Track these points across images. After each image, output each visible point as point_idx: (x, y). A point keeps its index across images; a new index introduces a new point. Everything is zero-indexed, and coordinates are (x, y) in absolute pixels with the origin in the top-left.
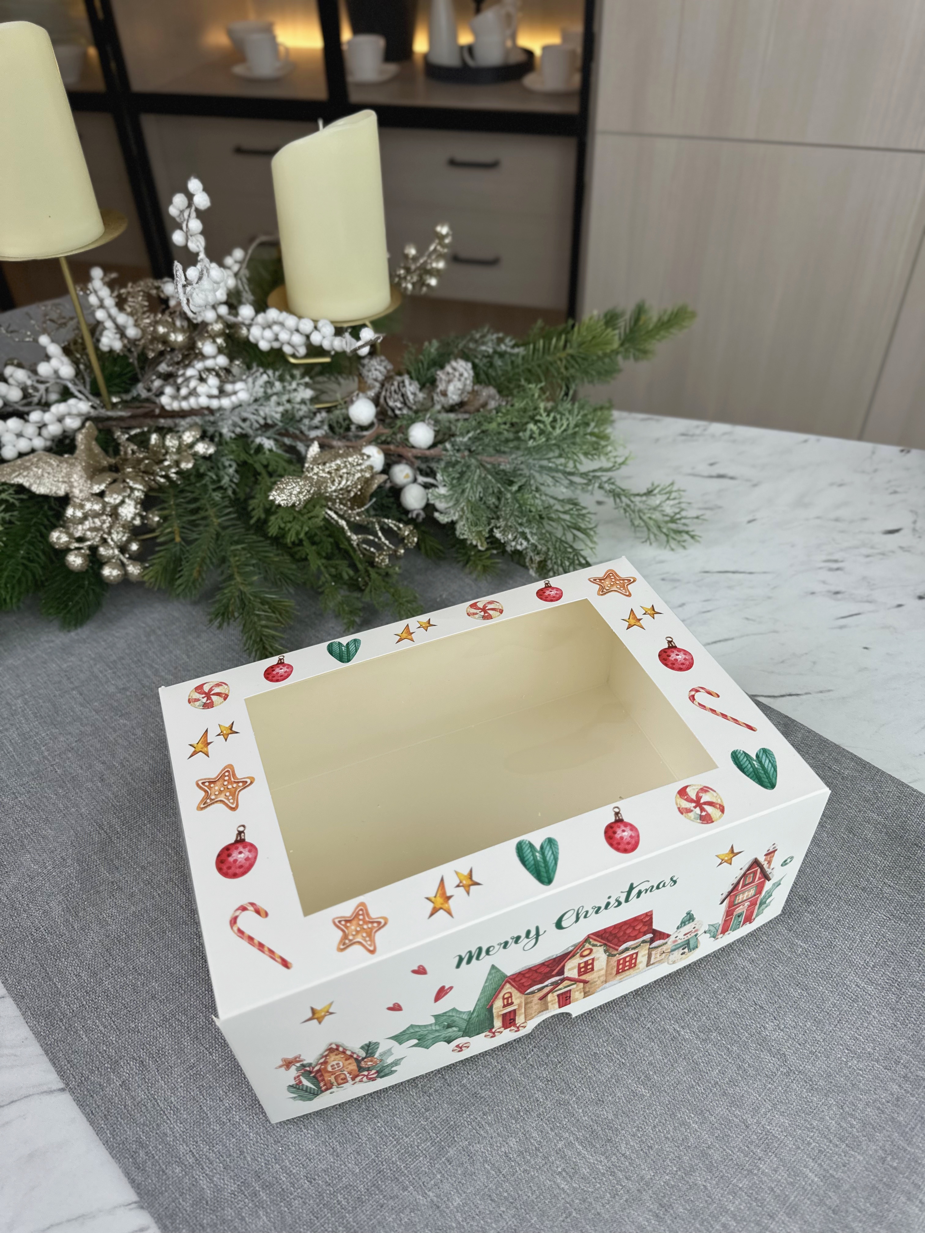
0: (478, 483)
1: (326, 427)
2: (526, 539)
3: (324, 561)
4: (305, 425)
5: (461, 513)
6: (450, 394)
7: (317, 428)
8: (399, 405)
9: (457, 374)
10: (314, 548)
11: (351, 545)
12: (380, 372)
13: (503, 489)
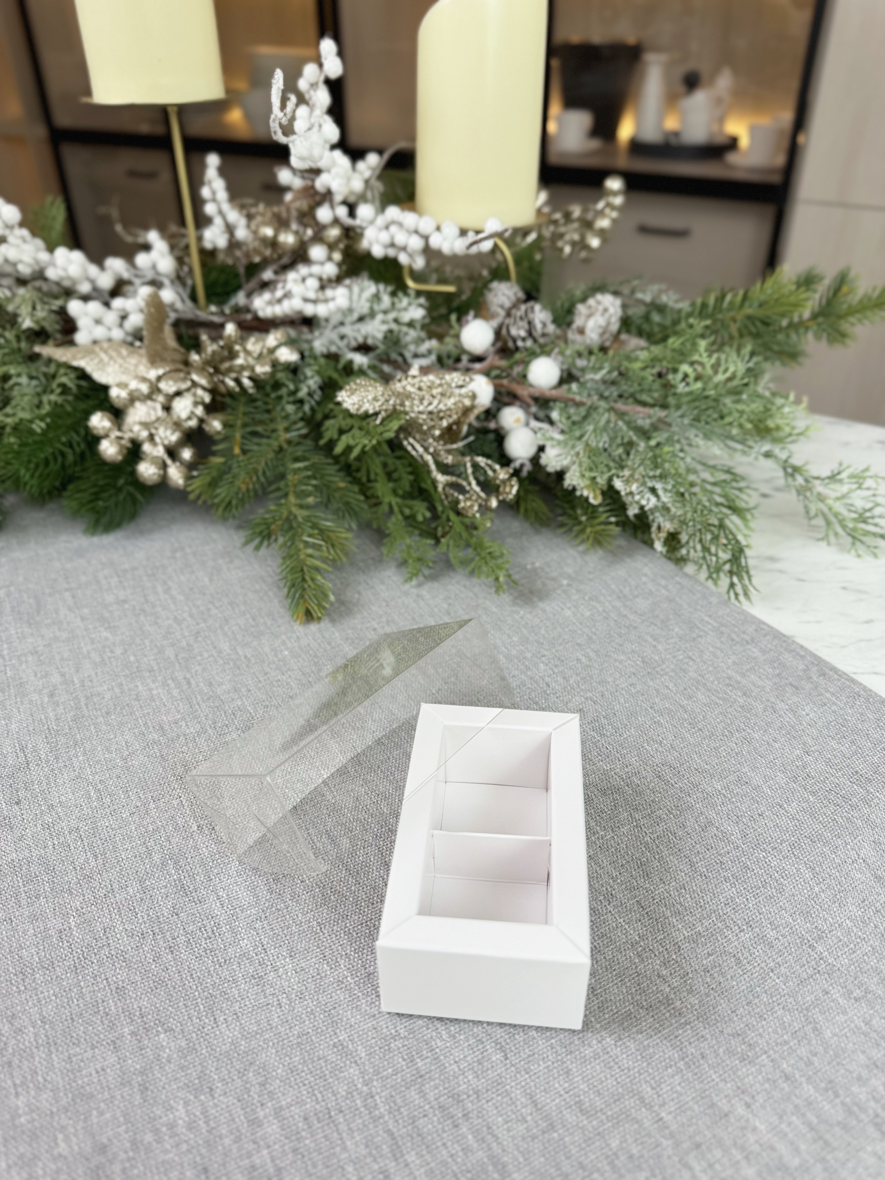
0: (605, 428)
1: (433, 358)
2: (656, 495)
3: (399, 500)
4: (409, 351)
5: (575, 458)
6: (588, 331)
7: (423, 356)
8: (523, 333)
9: (601, 308)
10: (391, 485)
11: (435, 488)
12: (508, 297)
13: (635, 438)
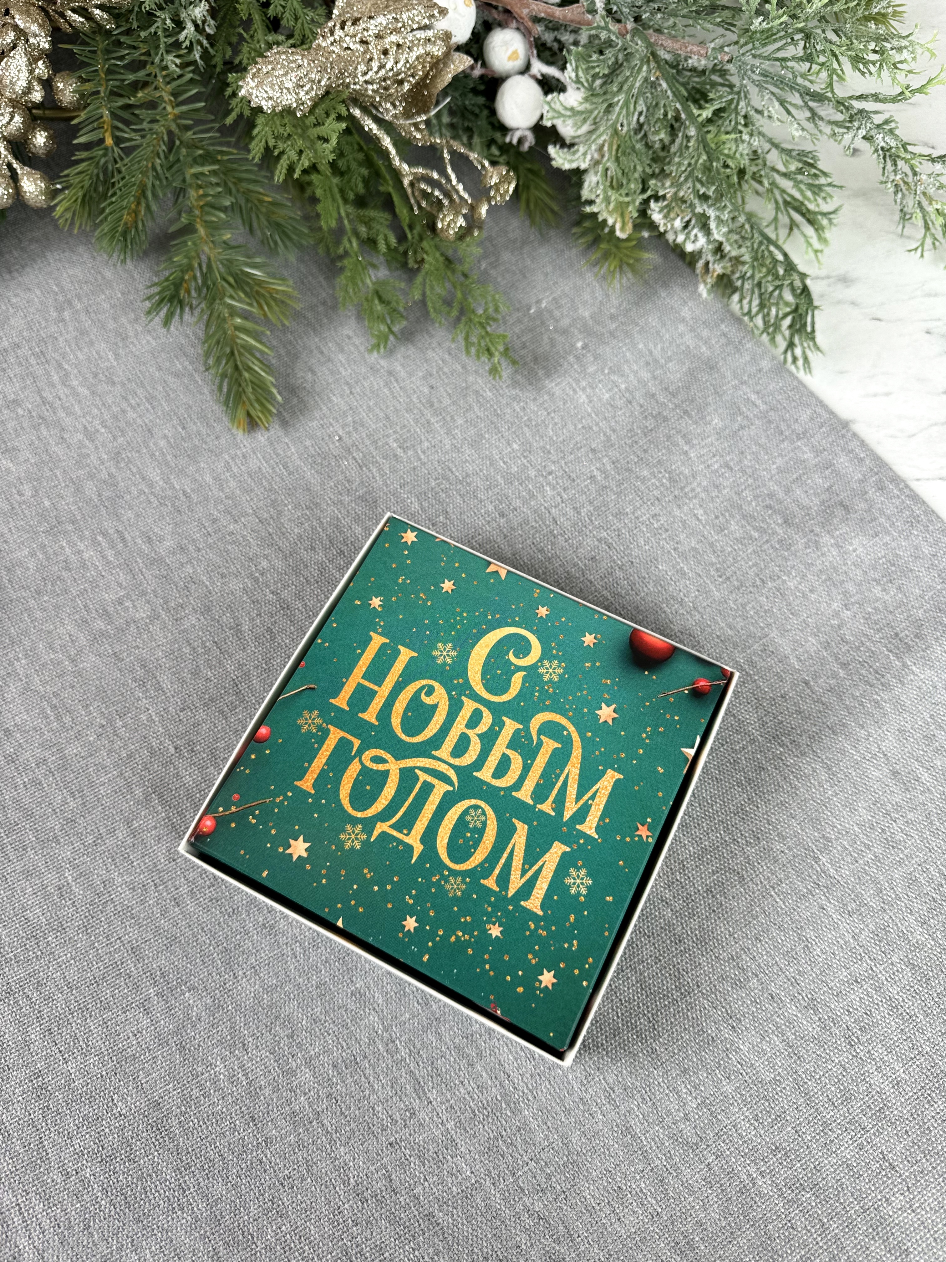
0: (641, 93)
2: (705, 228)
3: (350, 208)
5: (596, 156)
13: (683, 116)
